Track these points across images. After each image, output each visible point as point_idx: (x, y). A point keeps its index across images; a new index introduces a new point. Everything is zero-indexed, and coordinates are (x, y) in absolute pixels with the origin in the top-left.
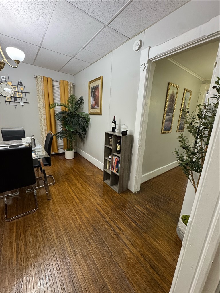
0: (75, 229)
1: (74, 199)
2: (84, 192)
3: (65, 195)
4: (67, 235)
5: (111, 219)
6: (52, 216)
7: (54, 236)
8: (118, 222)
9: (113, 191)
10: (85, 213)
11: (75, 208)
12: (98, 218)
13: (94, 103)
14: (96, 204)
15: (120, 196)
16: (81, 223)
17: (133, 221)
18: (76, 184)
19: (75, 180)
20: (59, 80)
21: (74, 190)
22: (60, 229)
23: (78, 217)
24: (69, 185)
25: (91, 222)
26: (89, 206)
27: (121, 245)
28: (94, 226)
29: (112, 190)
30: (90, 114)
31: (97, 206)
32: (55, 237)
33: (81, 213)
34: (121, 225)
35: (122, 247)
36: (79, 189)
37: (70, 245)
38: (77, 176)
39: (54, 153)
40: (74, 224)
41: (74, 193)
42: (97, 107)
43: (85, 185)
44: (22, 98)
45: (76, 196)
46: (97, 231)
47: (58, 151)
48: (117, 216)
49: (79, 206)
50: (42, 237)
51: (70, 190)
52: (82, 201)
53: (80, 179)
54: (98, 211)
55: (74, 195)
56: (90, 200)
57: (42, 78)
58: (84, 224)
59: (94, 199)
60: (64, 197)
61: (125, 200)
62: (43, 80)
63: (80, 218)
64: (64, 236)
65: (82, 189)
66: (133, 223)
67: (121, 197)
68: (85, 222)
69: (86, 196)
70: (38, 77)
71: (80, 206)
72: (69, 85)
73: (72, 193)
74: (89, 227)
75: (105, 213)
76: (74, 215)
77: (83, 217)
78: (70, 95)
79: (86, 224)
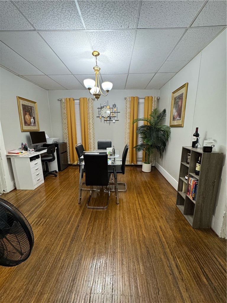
0: (129, 241)
1: (137, 211)
2: (149, 208)
3: (131, 205)
4: (121, 241)
5: (171, 253)
6: (115, 218)
7: (112, 236)
8: (180, 262)
9: (186, 222)
10: (143, 231)
11: (136, 220)
12: (156, 243)
13: (176, 114)
14: (158, 226)
15: (194, 231)
16: (136, 238)
17: (205, 274)
18: (144, 198)
19: (144, 194)
20: (144, 97)
21: (140, 203)
22: (118, 233)
23: (136, 231)
24: (137, 197)
25: (147, 243)
26: (150, 225)
27: (174, 291)
28: (149, 249)
29: (185, 220)
30: (171, 127)
31: (159, 229)
32: (112, 238)
33: (140, 228)
34: (184, 268)
35: (175, 295)
36: (146, 204)
37: (120, 252)
38: (148, 191)
39: (133, 164)
40: (130, 235)
41: (140, 207)
42: (179, 119)
43: (153, 202)
44: (114, 117)
45: (141, 210)
46: (150, 255)
47: (137, 163)
48: (181, 253)
49: (140, 220)
50: (103, 232)
51: (137, 202)
52: (145, 217)
53: (150, 195)
54: (159, 235)
55: (139, 208)
56: (153, 220)
57: (130, 98)
58: (139, 240)
59: (158, 220)
60: (130, 206)
61: (200, 240)
62: (130, 99)
63: (137, 233)
64: (119, 241)
65: (148, 205)
66: (204, 278)
67: (196, 234)
68: (141, 239)
69: (150, 214)
70: (127, 99)
71: (142, 221)
72: (153, 100)
73: (138, 205)
74: (143, 246)
75: (166, 241)
76: (133, 227)
77: (141, 233)
78: (153, 109)
79: (141, 242)
